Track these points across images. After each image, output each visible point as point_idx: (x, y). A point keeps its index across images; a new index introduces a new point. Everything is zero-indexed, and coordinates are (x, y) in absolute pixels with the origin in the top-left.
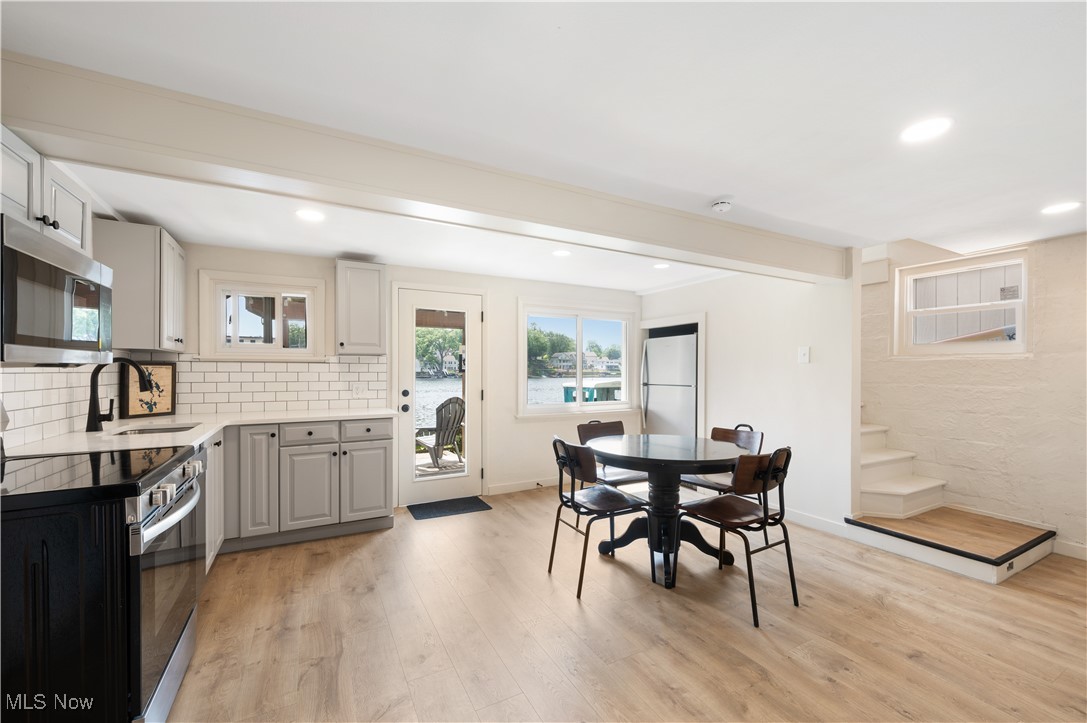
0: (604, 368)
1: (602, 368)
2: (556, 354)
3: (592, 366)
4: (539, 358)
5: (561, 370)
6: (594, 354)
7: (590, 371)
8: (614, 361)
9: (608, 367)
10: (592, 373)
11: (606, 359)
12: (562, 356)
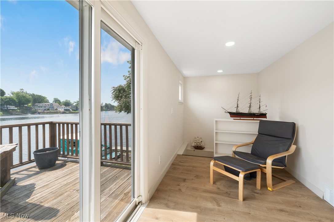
0: (63, 110)
1: (62, 110)
2: (36, 104)
3: (56, 109)
4: (27, 105)
5: (40, 111)
6: (57, 104)
7: (56, 111)
8: (67, 107)
9: (65, 110)
10: (57, 112)
11: (63, 106)
12: (41, 105)
